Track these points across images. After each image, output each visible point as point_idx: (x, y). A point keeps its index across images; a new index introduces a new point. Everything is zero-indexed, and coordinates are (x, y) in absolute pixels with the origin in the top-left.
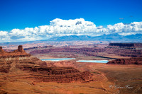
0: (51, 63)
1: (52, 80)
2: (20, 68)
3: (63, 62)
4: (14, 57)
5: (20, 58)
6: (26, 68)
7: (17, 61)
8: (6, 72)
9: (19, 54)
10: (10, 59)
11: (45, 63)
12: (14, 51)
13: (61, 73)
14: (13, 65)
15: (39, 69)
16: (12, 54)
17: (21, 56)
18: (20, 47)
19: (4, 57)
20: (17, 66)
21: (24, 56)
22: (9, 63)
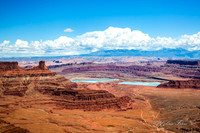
0: (84, 85)
1: (78, 107)
2: (40, 91)
3: (100, 84)
4: (33, 75)
5: (41, 78)
6: (47, 91)
7: (36, 81)
8: (21, 95)
9: (40, 72)
10: (28, 78)
11: (75, 85)
12: (34, 68)
13: (90, 98)
14: (31, 87)
15: (63, 93)
16: (31, 72)
17: (42, 75)
18: (42, 63)
19: (20, 76)
20: (36, 89)
21: (46, 75)
22: (26, 84)
